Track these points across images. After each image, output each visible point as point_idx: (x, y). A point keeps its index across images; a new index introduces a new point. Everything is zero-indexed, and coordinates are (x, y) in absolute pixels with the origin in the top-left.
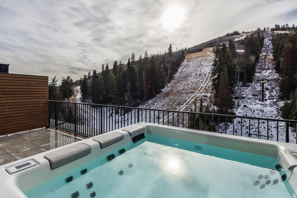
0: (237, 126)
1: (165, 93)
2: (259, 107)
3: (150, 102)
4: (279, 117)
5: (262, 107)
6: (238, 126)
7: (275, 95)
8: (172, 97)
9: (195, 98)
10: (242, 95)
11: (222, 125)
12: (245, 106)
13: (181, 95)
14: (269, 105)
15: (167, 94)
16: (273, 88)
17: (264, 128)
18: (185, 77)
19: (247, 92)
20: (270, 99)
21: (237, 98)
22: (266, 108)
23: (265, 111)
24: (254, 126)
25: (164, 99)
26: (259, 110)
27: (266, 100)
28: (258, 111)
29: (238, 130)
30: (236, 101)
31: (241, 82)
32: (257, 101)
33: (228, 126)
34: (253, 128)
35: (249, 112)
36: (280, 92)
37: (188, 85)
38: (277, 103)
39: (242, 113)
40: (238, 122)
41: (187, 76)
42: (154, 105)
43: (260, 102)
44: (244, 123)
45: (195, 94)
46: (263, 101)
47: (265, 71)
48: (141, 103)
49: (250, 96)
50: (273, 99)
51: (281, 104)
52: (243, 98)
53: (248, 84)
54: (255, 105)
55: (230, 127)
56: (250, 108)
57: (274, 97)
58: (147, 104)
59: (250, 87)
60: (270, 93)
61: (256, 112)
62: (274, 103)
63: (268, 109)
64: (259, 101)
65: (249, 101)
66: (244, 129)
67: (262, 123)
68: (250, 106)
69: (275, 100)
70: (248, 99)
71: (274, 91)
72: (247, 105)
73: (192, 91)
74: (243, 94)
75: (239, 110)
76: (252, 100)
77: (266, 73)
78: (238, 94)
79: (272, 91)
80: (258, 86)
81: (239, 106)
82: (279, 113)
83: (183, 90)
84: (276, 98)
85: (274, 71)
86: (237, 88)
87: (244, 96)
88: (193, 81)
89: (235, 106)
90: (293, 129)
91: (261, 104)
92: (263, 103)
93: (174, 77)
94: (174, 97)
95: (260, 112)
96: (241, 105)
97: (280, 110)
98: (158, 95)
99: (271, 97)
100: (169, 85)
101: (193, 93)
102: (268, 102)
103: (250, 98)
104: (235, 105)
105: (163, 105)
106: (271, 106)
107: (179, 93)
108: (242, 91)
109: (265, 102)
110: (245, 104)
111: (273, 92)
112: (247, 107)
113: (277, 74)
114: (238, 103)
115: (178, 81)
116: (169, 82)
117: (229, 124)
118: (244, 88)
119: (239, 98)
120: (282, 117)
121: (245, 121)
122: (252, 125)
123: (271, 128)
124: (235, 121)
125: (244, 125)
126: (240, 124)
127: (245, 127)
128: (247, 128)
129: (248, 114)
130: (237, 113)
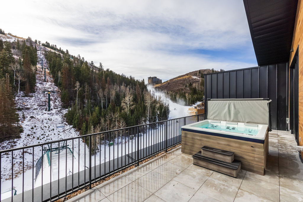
0: (26, 140)
2: (46, 116)
4: (65, 122)
5: (49, 116)
6: (28, 140)
7: (59, 105)
10: (25, 105)
11: (5, 145)
12: (32, 117)
14: (55, 114)
16: (56, 99)
17: (55, 134)
19: (31, 102)
20: (55, 108)
21: (19, 109)
22: (53, 117)
23: (53, 119)
24: (45, 135)
26: (47, 119)
27: (52, 109)
28: (46, 121)
29: (28, 143)
30: (20, 113)
31: (22, 92)
32: (44, 111)
33: (15, 142)
34: (44, 137)
35: (38, 123)
36: (61, 102)
38: (61, 111)
39: (30, 125)
40: (27, 136)
43: (47, 112)
44: (34, 135)
46: (49, 110)
47: (45, 83)
49: (35, 107)
50: (57, 108)
51: (65, 112)
52: (28, 109)
53: (31, 94)
54: (43, 115)
55: (17, 144)
56: (37, 119)
57: (58, 106)
59: (34, 97)
60: (54, 103)
61: (45, 121)
62: (59, 111)
63: (55, 117)
64: (46, 110)
65: (34, 111)
66: (35, 141)
67: (51, 130)
68: (38, 117)
69: (59, 109)
70: (34, 109)
71: (57, 101)
72: (34, 116)
74: (27, 105)
75: (26, 122)
76: (38, 110)
77: (46, 85)
78: (20, 105)
79: (55, 101)
80: (42, 96)
81: (24, 118)
82: (64, 119)
84: (60, 107)
85: (53, 84)
86: (17, 98)
87: (28, 107)
89: (19, 119)
90: (76, 129)
91: (48, 114)
92: (49, 112)
95: (48, 120)
96: (27, 117)
97: (65, 117)
99: (56, 107)
102: (54, 111)
103: (36, 109)
104: (19, 117)
106: (57, 114)
108: (25, 102)
109: (51, 111)
110: (32, 116)
111: (56, 103)
112: (34, 118)
113: (56, 87)
114: (23, 115)
117: (15, 140)
118: (27, 98)
119: (22, 109)
120: (67, 122)
121: (34, 133)
122: (42, 135)
123: (60, 133)
124: (23, 135)
125: (34, 137)
126: (30, 137)
127: (36, 139)
128: (38, 139)
129: (37, 125)
130: (23, 126)
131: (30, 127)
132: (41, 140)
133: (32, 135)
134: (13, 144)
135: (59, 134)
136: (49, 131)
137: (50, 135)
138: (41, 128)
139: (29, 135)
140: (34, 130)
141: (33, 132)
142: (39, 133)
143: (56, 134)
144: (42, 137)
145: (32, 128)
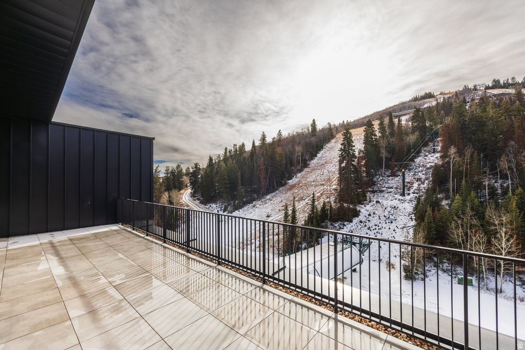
1: (290, 186)
3: (268, 197)
5: (398, 202)
8: (296, 191)
9: (321, 192)
10: (382, 187)
12: (378, 202)
13: (308, 188)
15: (293, 187)
17: (389, 229)
18: (323, 165)
19: (391, 183)
20: (414, 193)
21: (373, 192)
23: (400, 207)
25: (286, 193)
26: (393, 206)
33: (344, 225)
34: (376, 229)
35: (380, 210)
37: (323, 174)
39: (370, 211)
41: (326, 163)
42: (272, 200)
43: (401, 197)
45: (325, 187)
46: (403, 195)
47: (433, 154)
48: (257, 198)
50: (417, 193)
52: (382, 191)
54: (392, 200)
55: (345, 228)
56: (383, 204)
57: (421, 190)
58: (263, 200)
60: (420, 185)
61: (389, 209)
62: (416, 198)
64: (401, 195)
65: (386, 195)
67: (389, 223)
68: (385, 202)
70: (388, 193)
71: (427, 182)
72: (381, 201)
73: (323, 183)
75: (368, 207)
77: (432, 158)
78: (378, 187)
79: (423, 183)
81: (370, 201)
83: (314, 181)
84: (423, 192)
86: (381, 178)
87: (384, 189)
88: (330, 170)
89: (365, 202)
92: (403, 198)
93: (309, 164)
94: (299, 191)
95: (393, 209)
96: (373, 201)
98: (281, 189)
99: (417, 191)
100: (299, 175)
101: (323, 185)
102: (408, 198)
104: (365, 200)
105: (282, 201)
107: (307, 185)
110: (379, 200)
112: (380, 203)
115: (313, 169)
116: (301, 171)
117: (346, 223)
118: (390, 178)
119: (376, 191)
120: (414, 215)
121: (369, 221)
122: (376, 225)
123: (396, 229)
124: (356, 220)
125: (365, 226)
126: (362, 224)
127: (366, 228)
128: (369, 229)
129: (376, 212)
130: (362, 210)
131: (368, 213)
132: (371, 231)
133: (365, 222)
134: (342, 227)
135: (394, 231)
136: (386, 223)
137: (384, 228)
138: (379, 217)
139: (361, 222)
140: (370, 218)
141: (368, 219)
142: (374, 222)
143: (392, 229)
144: (374, 227)
145: (370, 215)
